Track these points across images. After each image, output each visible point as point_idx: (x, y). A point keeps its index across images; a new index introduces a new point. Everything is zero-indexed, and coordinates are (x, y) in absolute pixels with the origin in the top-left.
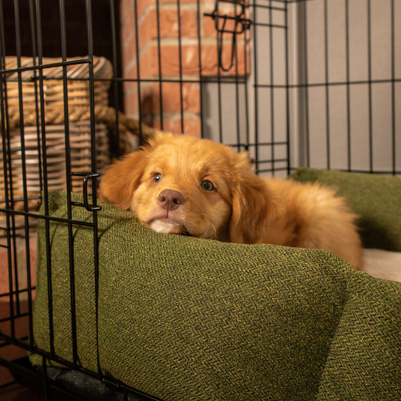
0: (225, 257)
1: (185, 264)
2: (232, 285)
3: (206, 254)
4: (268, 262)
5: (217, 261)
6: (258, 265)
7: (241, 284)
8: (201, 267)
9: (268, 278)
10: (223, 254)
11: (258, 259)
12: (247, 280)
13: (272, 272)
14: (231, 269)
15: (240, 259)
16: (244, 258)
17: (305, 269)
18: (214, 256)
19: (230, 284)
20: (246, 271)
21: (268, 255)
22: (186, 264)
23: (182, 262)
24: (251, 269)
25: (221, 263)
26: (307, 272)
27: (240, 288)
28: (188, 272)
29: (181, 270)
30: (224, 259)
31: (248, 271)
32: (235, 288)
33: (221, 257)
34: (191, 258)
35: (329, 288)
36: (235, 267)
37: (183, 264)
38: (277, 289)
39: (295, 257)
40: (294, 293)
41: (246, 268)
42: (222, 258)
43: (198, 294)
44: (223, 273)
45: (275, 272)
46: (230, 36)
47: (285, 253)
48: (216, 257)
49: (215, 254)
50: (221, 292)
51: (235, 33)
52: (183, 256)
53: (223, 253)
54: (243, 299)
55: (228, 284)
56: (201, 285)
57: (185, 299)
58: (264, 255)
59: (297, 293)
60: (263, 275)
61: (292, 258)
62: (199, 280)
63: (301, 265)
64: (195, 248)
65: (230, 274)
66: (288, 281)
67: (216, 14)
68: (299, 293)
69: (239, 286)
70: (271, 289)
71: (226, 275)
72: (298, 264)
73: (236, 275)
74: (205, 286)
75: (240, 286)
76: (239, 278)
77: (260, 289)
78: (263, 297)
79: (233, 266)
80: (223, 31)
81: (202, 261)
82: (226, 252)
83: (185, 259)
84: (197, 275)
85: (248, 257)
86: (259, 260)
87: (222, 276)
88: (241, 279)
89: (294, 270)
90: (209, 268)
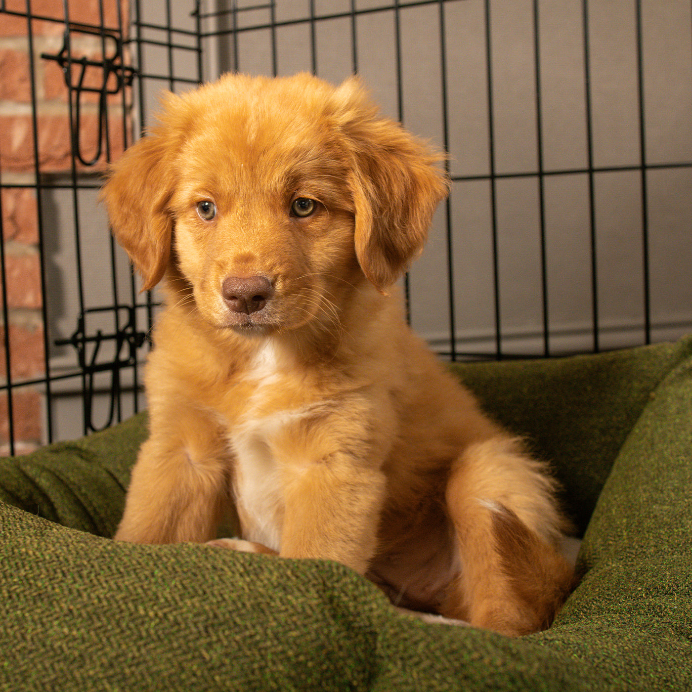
0: (107, 582)
1: (14, 596)
2: (124, 647)
3: (63, 572)
4: (205, 593)
5: (89, 591)
6: (182, 600)
7: (145, 645)
8: (51, 604)
9: (207, 631)
10: (102, 572)
11: (182, 585)
12: (159, 637)
13: (216, 616)
14: (122, 611)
15: (142, 587)
16: (150, 582)
17: (287, 610)
18: (81, 577)
19: (120, 645)
20: (156, 615)
21: (203, 576)
22: (18, 595)
23: (9, 592)
24: (166, 610)
25: (98, 597)
26: (292, 615)
27: (141, 655)
28: (23, 615)
29: (7, 612)
30: (105, 585)
31: (160, 614)
32: (130, 655)
33: (98, 580)
34: (28, 580)
35: (340, 648)
36: (131, 605)
37: (10, 597)
38: (227, 655)
39: (266, 582)
40: (263, 663)
41: (155, 608)
42: (101, 584)
43: (45, 669)
44: (104, 619)
45: (221, 616)
46: (95, 97)
47: (242, 570)
48: (87, 581)
49: (85, 573)
50: (98, 663)
51: (103, 93)
52: (11, 575)
53: (103, 570)
54: (149, 680)
55: (115, 645)
56: (52, 646)
57: (16, 680)
58: (195, 575)
59: (270, 664)
60: (195, 624)
61: (259, 583)
62: (48, 637)
63: (278, 600)
64: (38, 554)
65: (118, 624)
66: (251, 636)
67: (65, 55)
68: (274, 663)
69: (139, 650)
70: (213, 656)
71: (109, 623)
72: (271, 598)
73: (132, 625)
74: (63, 651)
75: (143, 651)
76: (140, 631)
77: (189, 656)
78: (195, 675)
79: (126, 603)
80: (80, 89)
81: (53, 588)
82: (109, 568)
83: (15, 583)
84: (43, 625)
85: (160, 580)
86: (185, 588)
87: (100, 628)
88: (144, 634)
89: (263, 611)
90: (71, 607)
